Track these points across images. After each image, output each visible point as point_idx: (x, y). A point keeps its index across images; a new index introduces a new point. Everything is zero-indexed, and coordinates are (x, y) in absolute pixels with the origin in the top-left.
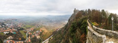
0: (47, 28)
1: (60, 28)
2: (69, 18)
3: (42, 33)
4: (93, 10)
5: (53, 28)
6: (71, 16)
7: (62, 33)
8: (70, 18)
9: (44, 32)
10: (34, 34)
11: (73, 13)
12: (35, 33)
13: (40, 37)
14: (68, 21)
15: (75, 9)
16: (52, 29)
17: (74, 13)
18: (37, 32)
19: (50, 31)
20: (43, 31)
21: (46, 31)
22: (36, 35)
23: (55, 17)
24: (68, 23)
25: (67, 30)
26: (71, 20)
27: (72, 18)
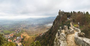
0: (29, 34)
1: (44, 32)
3: (23, 39)
5: (35, 33)
6: (56, 19)
7: (47, 38)
8: (55, 21)
9: (26, 39)
10: (15, 41)
11: (58, 15)
12: (15, 39)
13: (22, 44)
14: (53, 24)
15: (60, 10)
16: (34, 35)
18: (18, 38)
19: (32, 37)
20: (24, 37)
21: (28, 37)
22: (17, 42)
23: (38, 20)
24: (52, 26)
25: (52, 34)
26: (55, 23)
27: (57, 21)
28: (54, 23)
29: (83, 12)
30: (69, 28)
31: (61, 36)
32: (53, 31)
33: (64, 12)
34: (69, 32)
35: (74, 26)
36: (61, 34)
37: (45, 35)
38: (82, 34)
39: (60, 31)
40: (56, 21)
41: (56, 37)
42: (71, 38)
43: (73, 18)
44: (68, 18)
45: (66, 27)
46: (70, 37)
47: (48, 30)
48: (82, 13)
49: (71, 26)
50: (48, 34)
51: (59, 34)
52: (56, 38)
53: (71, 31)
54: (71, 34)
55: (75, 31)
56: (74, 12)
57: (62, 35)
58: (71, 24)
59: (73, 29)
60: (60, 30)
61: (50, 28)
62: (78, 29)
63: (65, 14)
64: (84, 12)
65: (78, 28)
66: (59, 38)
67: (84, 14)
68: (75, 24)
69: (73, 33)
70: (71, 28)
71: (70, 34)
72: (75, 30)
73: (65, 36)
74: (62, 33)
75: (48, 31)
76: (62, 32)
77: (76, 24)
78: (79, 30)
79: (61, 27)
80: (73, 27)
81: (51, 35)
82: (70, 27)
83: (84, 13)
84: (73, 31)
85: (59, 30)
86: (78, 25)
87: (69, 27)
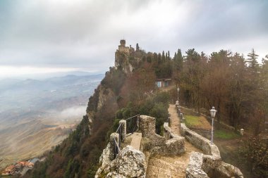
1: (40, 152)
2: (92, 93)
4: (214, 55)
6: (103, 83)
8: (97, 91)
14: (88, 110)
15: (123, 42)
17: (120, 68)
24: (86, 118)
25: (86, 155)
26: (100, 105)
27: (106, 93)
28: (93, 102)
29: (246, 58)
30: (159, 129)
31: (125, 158)
32: (87, 142)
33: (142, 52)
34: (163, 144)
35: (184, 121)
36: (122, 152)
37: (46, 165)
38: (227, 169)
39: (121, 137)
40: (101, 95)
41: (103, 166)
42: (168, 172)
43: (184, 85)
44: (160, 84)
45: (147, 123)
46: (165, 167)
47: (65, 137)
48: (241, 60)
49: (169, 122)
50: (63, 158)
51: (115, 152)
52: (99, 170)
53: (169, 142)
54: (171, 156)
55: (187, 147)
56: (191, 52)
57: (130, 154)
58: (172, 110)
59: (177, 137)
60: (120, 132)
61: (72, 126)
62: (207, 141)
63: (146, 64)
64: (253, 56)
65: (205, 136)
66: (115, 169)
67: (248, 65)
68: (192, 114)
69: (179, 155)
70: (169, 130)
71: (166, 156)
72: (188, 140)
73: (142, 158)
74: (130, 148)
75: (65, 141)
76: (129, 143)
77: (199, 115)
78: (213, 146)
79: (123, 121)
80: (183, 125)
81: (78, 157)
82: (166, 125)
83: (254, 63)
84: (180, 145)
85: (115, 135)
86: (210, 121)
87: (163, 124)
